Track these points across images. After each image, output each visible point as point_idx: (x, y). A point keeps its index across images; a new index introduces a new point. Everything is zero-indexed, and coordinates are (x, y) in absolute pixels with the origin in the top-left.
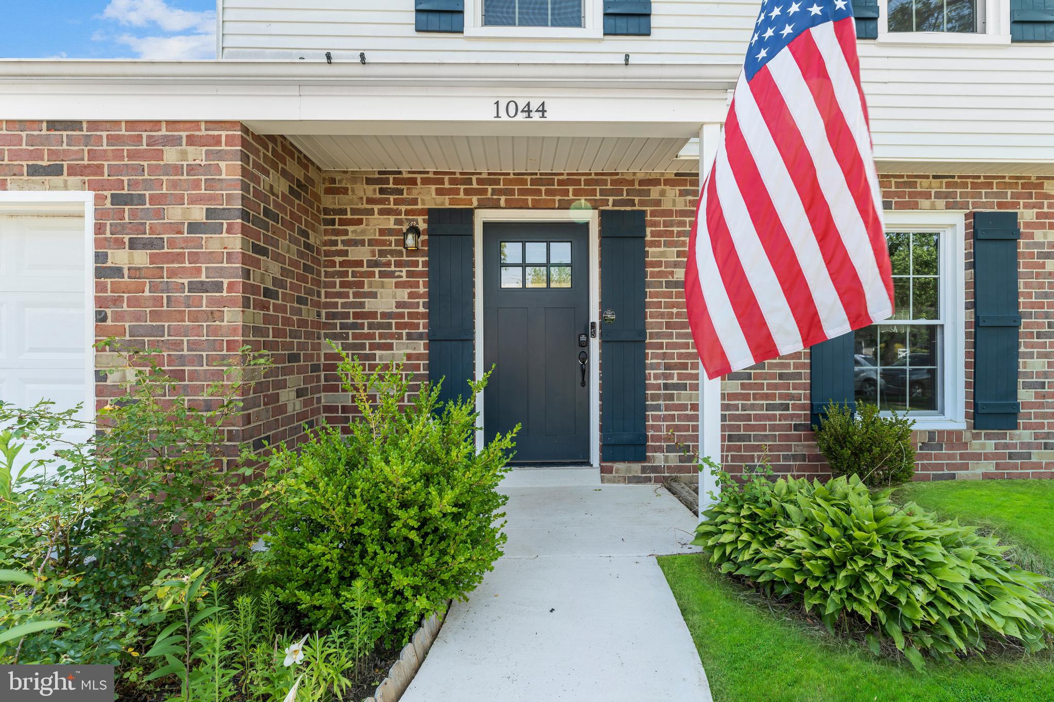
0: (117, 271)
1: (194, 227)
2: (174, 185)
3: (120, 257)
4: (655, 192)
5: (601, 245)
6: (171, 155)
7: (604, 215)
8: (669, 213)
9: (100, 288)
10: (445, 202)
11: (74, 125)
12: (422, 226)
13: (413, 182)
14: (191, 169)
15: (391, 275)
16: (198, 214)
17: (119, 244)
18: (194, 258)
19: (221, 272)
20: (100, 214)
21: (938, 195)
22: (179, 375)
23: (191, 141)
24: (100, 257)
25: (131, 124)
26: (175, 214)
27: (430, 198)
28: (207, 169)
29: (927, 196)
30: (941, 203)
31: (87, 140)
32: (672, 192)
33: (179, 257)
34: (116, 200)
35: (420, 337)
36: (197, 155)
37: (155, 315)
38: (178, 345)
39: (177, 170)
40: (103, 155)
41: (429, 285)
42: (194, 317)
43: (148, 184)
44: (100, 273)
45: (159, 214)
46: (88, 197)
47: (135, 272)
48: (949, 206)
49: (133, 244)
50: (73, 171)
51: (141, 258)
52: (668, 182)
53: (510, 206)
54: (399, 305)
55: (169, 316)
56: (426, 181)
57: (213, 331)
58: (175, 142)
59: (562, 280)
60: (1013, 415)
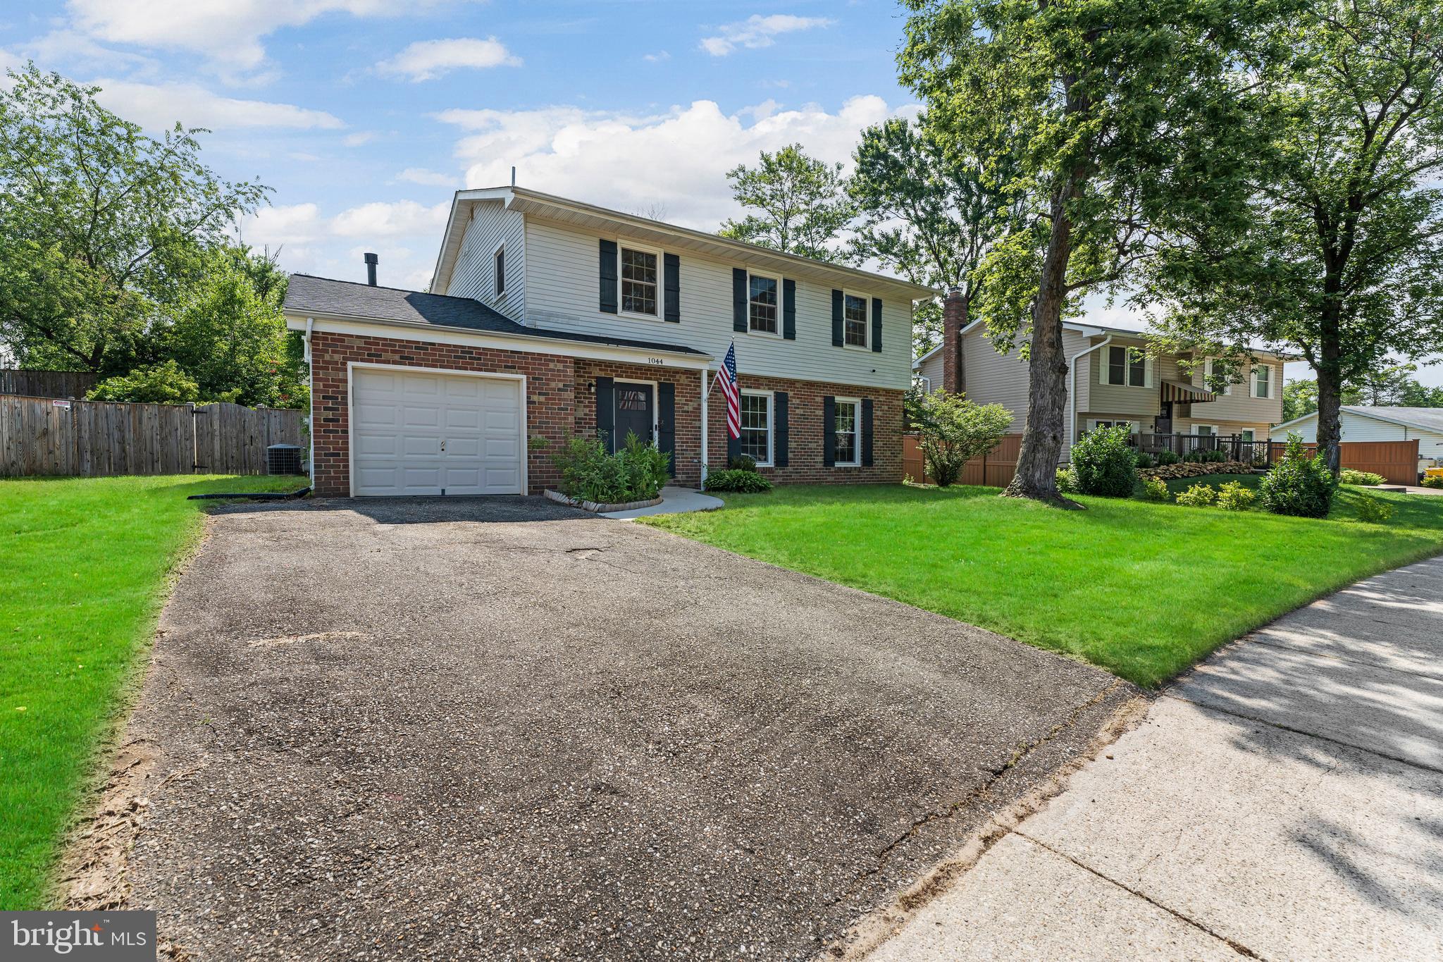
0: (534, 403)
1: (559, 390)
2: (552, 375)
3: (535, 398)
4: (678, 376)
5: (659, 395)
6: (551, 366)
7: (659, 383)
8: (682, 385)
9: (528, 408)
10: (603, 374)
11: (521, 353)
12: (594, 383)
13: (590, 365)
14: (558, 371)
15: (582, 402)
16: (561, 385)
17: (535, 393)
18: (559, 399)
19: (568, 405)
20: (528, 383)
21: (767, 385)
22: (555, 438)
23: (558, 361)
24: (528, 397)
25: (539, 354)
26: (553, 385)
27: (597, 372)
28: (563, 371)
29: (764, 385)
30: (768, 388)
31: (524, 358)
32: (684, 377)
33: (555, 399)
34: (534, 378)
35: (593, 428)
36: (560, 366)
37: (547, 418)
38: (554, 428)
39: (554, 370)
40: (529, 363)
41: (597, 407)
42: (560, 419)
43: (544, 374)
44: (528, 402)
45: (548, 385)
46: (524, 377)
47: (540, 403)
49: (540, 394)
50: (519, 368)
51: (542, 399)
52: (685, 374)
53: (627, 377)
54: (585, 415)
55: (552, 418)
56: (595, 365)
57: (565, 423)
58: (553, 361)
59: (643, 407)
60: (787, 462)
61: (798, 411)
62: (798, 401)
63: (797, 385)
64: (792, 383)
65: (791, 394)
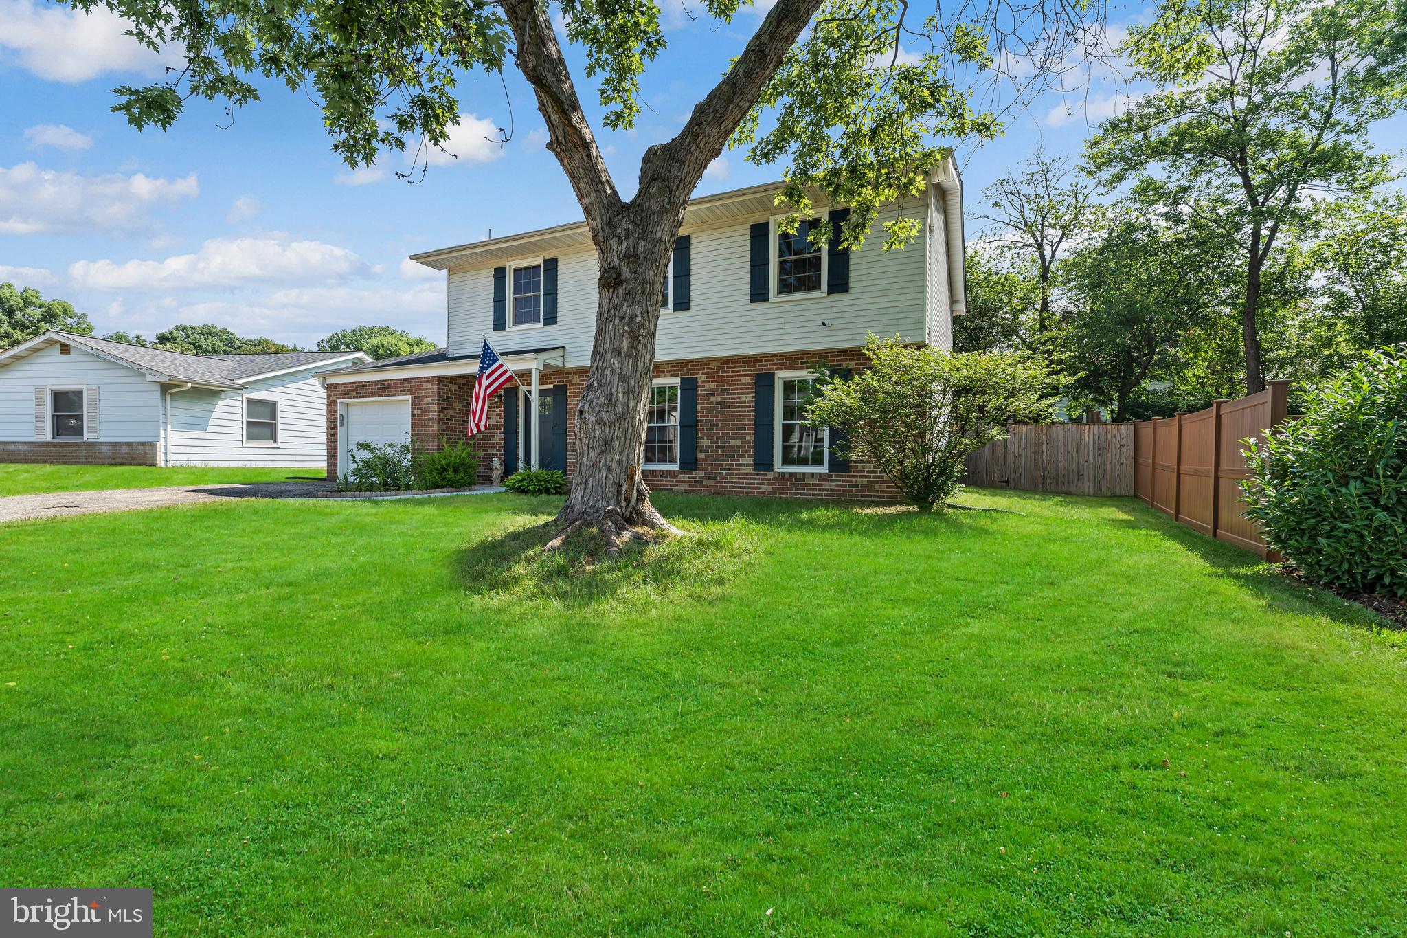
0: (415, 415)
2: (425, 393)
4: (570, 376)
8: (574, 385)
17: (415, 408)
20: (412, 401)
21: (668, 371)
26: (425, 400)
29: (663, 372)
30: (669, 374)
31: (410, 383)
32: (576, 376)
33: (426, 411)
34: (415, 397)
37: (422, 426)
38: (426, 434)
39: (426, 389)
40: (413, 386)
43: (420, 393)
44: (413, 416)
46: (409, 397)
47: (418, 415)
48: (672, 376)
49: (418, 409)
50: (408, 391)
52: (575, 373)
55: (425, 427)
57: (432, 430)
60: (696, 464)
61: (712, 399)
62: (713, 386)
63: (712, 365)
64: (704, 364)
65: (701, 378)
